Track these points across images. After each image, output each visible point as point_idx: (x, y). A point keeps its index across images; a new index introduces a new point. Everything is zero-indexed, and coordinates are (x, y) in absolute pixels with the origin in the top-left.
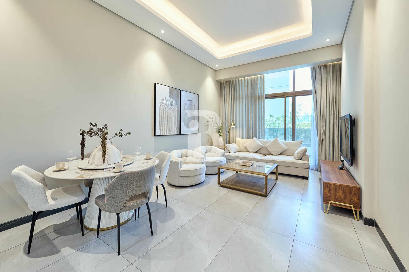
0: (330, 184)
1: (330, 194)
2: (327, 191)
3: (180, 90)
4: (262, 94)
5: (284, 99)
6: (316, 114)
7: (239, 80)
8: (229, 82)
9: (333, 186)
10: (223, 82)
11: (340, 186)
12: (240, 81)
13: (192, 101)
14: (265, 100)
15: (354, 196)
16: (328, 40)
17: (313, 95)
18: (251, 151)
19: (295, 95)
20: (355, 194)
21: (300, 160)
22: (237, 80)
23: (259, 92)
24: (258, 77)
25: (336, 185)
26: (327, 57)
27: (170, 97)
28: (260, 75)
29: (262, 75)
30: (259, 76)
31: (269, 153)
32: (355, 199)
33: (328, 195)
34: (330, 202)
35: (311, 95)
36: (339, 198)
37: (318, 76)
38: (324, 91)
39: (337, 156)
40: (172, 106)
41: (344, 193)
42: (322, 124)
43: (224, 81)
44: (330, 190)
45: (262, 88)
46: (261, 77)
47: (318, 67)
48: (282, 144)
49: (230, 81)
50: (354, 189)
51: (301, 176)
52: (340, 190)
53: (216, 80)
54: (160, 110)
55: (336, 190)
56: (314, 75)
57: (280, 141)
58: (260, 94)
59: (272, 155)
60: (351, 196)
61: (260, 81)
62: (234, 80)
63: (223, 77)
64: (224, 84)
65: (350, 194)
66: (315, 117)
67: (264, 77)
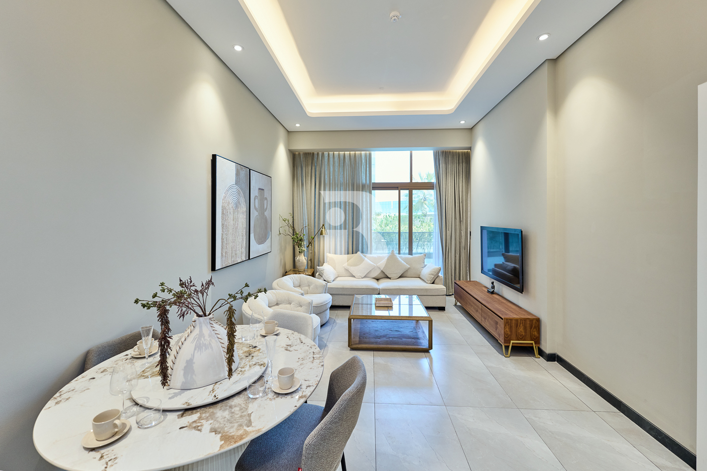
0: (511, 320)
1: (511, 331)
2: (507, 329)
3: (250, 170)
4: (368, 182)
5: (397, 191)
6: (440, 217)
7: (329, 154)
8: (310, 156)
9: (514, 322)
10: (299, 154)
11: (522, 320)
12: (331, 156)
13: (263, 190)
14: (372, 191)
15: (535, 330)
16: (463, 122)
17: (435, 191)
18: (359, 275)
19: (411, 187)
20: (534, 328)
21: (433, 283)
22: (326, 153)
23: (363, 179)
24: (361, 154)
25: (517, 320)
26: (456, 143)
27: (236, 184)
28: (364, 152)
29: (368, 152)
30: (362, 152)
31: (383, 276)
32: (536, 333)
33: (509, 333)
34: (512, 342)
35: (433, 189)
36: (521, 335)
37: (442, 166)
38: (448, 186)
39: (464, 273)
40: (239, 203)
41: (525, 328)
42: (447, 231)
43: (301, 153)
44: (511, 328)
45: (368, 172)
46: (366, 155)
47: (443, 152)
48: (403, 262)
49: (313, 153)
50: (534, 321)
51: (435, 306)
52: (521, 325)
53: (289, 150)
54: (223, 213)
55: (517, 327)
56: (438, 163)
57: (398, 257)
58: (364, 181)
59: (390, 278)
60: (532, 330)
61: (363, 161)
62: (320, 153)
63: (303, 145)
64: (300, 157)
65: (531, 328)
66: (439, 221)
67: (370, 155)
